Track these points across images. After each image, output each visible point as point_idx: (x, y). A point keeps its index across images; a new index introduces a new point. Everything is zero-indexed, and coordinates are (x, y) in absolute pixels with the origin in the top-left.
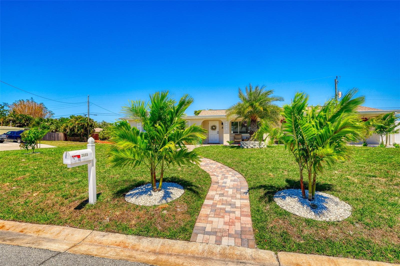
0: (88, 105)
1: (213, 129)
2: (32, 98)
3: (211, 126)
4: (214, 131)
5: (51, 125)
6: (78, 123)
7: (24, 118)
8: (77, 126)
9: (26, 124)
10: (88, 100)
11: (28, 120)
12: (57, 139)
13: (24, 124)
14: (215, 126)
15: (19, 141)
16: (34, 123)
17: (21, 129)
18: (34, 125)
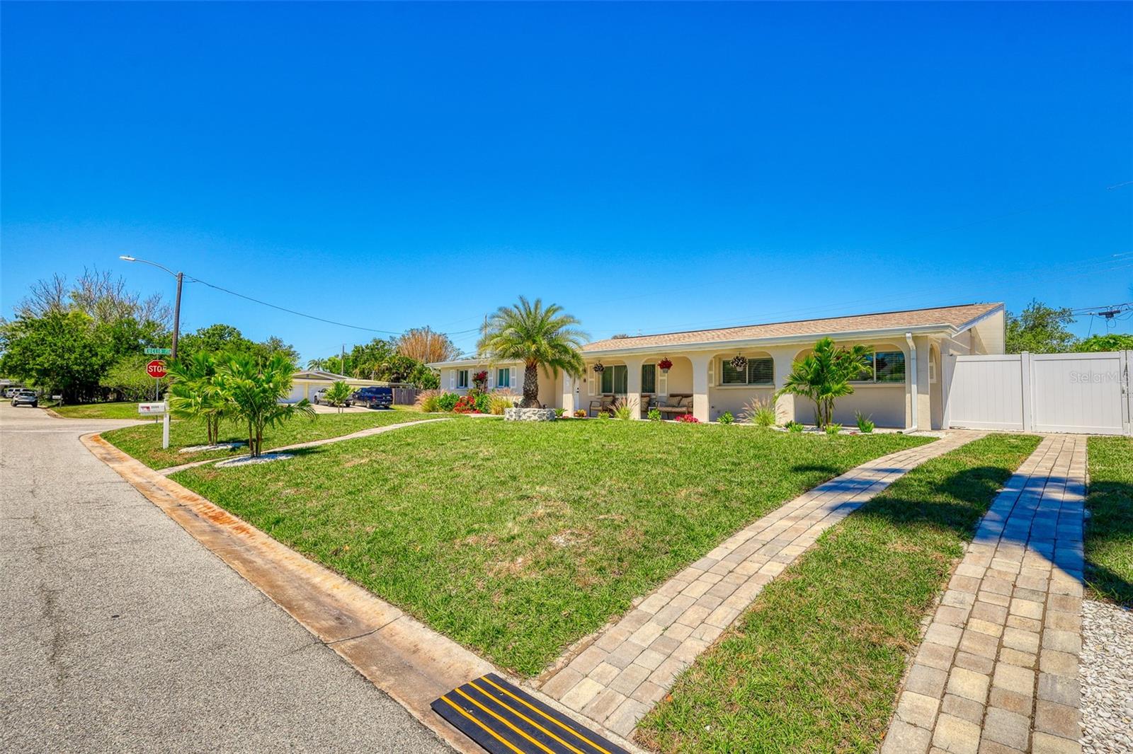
7: (403, 363)
15: (368, 406)
16: (416, 372)
17: (384, 384)
18: (415, 376)
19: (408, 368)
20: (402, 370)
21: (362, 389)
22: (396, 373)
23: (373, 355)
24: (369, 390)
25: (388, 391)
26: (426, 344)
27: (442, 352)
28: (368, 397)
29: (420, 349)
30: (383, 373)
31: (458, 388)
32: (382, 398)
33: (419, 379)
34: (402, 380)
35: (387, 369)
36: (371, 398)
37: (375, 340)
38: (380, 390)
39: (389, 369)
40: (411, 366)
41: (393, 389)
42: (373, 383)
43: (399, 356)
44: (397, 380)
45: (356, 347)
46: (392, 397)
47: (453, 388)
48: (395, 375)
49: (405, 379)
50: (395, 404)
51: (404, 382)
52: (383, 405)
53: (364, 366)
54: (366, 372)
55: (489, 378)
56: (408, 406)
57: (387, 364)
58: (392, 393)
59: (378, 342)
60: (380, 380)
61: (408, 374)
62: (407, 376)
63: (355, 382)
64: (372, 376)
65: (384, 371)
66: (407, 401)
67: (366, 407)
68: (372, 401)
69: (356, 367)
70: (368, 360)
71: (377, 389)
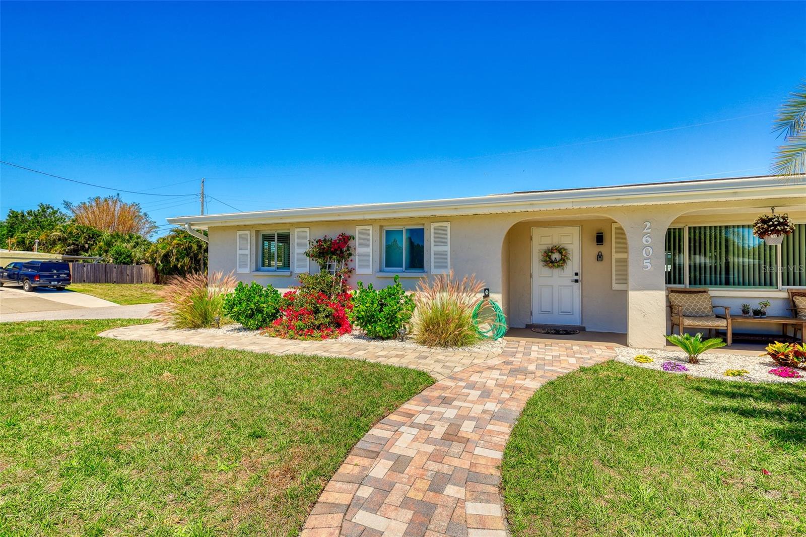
0: (203, 203)
1: (552, 262)
2: (118, 194)
3: (545, 247)
4: (556, 271)
5: (135, 247)
6: (178, 244)
7: (83, 233)
8: (175, 251)
9: (87, 246)
10: (203, 190)
11: (92, 238)
12: (138, 279)
13: (85, 247)
14: (560, 250)
15: (27, 287)
16: (102, 244)
17: (55, 256)
18: (101, 248)
19: (90, 238)
20: (82, 241)
21: (16, 264)
22: (73, 244)
23: (38, 222)
24: (31, 265)
25: (62, 266)
26: (113, 214)
27: (135, 224)
28: (26, 275)
29: (106, 219)
30: (54, 243)
31: (257, 270)
32: (52, 276)
33: (106, 251)
34: (82, 253)
35: (59, 240)
36: (31, 278)
37: (41, 205)
38: (47, 266)
39: (63, 240)
40: (94, 237)
41: (71, 264)
42: (38, 256)
43: (76, 224)
44: (75, 252)
45: (13, 212)
46: (69, 275)
47: (247, 271)
48: (72, 247)
49: (86, 251)
50: (74, 282)
51: (84, 255)
52: (54, 286)
53: (24, 235)
54: (27, 242)
55: (359, 250)
56: (94, 285)
57: (59, 234)
58: (68, 269)
59: (44, 208)
60: (49, 252)
61: (90, 246)
62: (89, 247)
63: (6, 254)
64: (36, 246)
65: (54, 241)
66: (92, 278)
67: (21, 288)
68: (33, 281)
69: (12, 236)
70: (30, 228)
71: (43, 264)
